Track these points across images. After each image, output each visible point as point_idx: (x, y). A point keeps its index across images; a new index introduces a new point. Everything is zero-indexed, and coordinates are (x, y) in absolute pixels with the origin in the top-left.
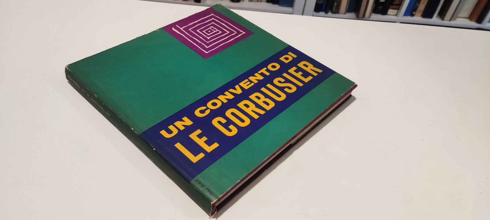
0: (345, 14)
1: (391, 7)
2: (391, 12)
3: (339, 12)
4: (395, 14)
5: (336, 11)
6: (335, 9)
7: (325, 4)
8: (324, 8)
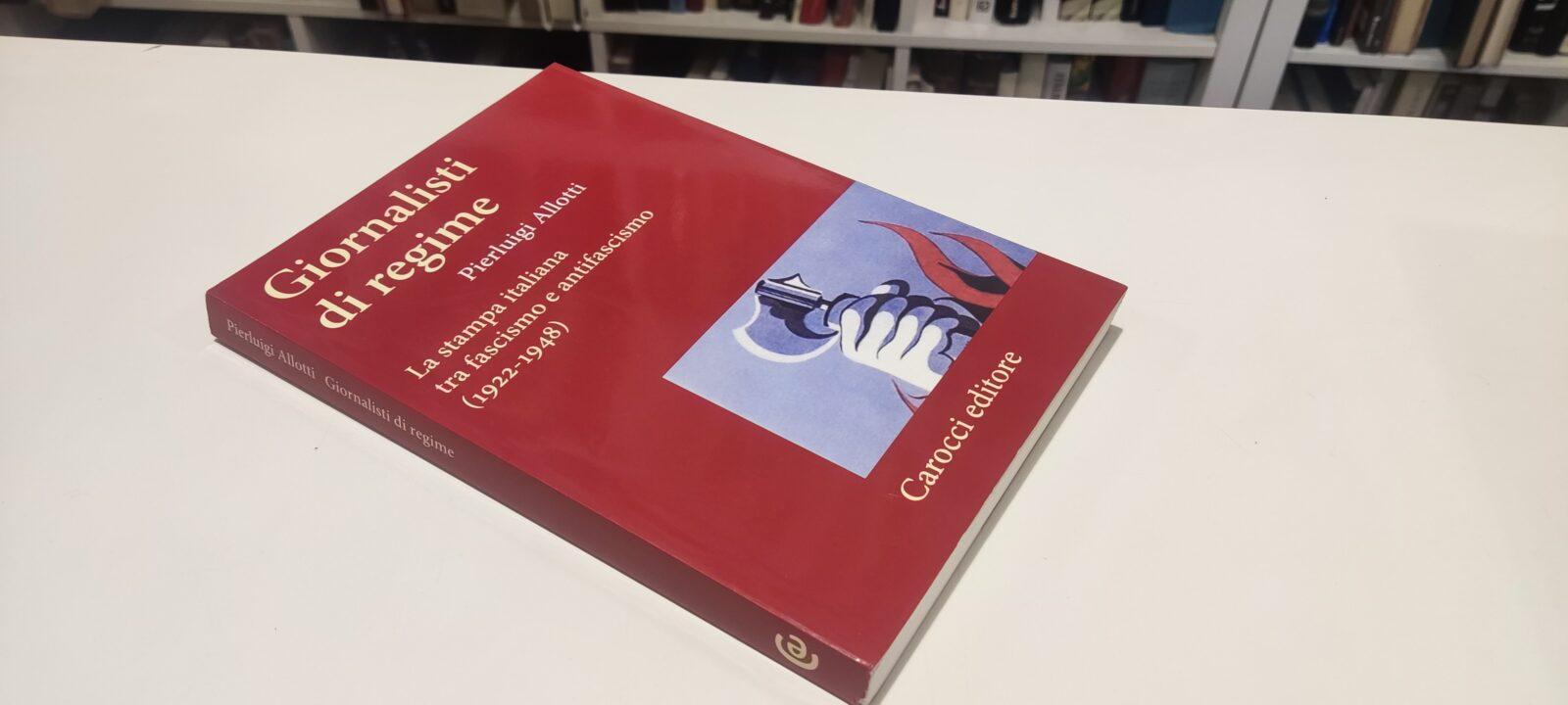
0: (1408, 53)
3: (1386, 45)
5: (1377, 42)
6: (1375, 37)
7: (1331, 17)
8: (1327, 27)
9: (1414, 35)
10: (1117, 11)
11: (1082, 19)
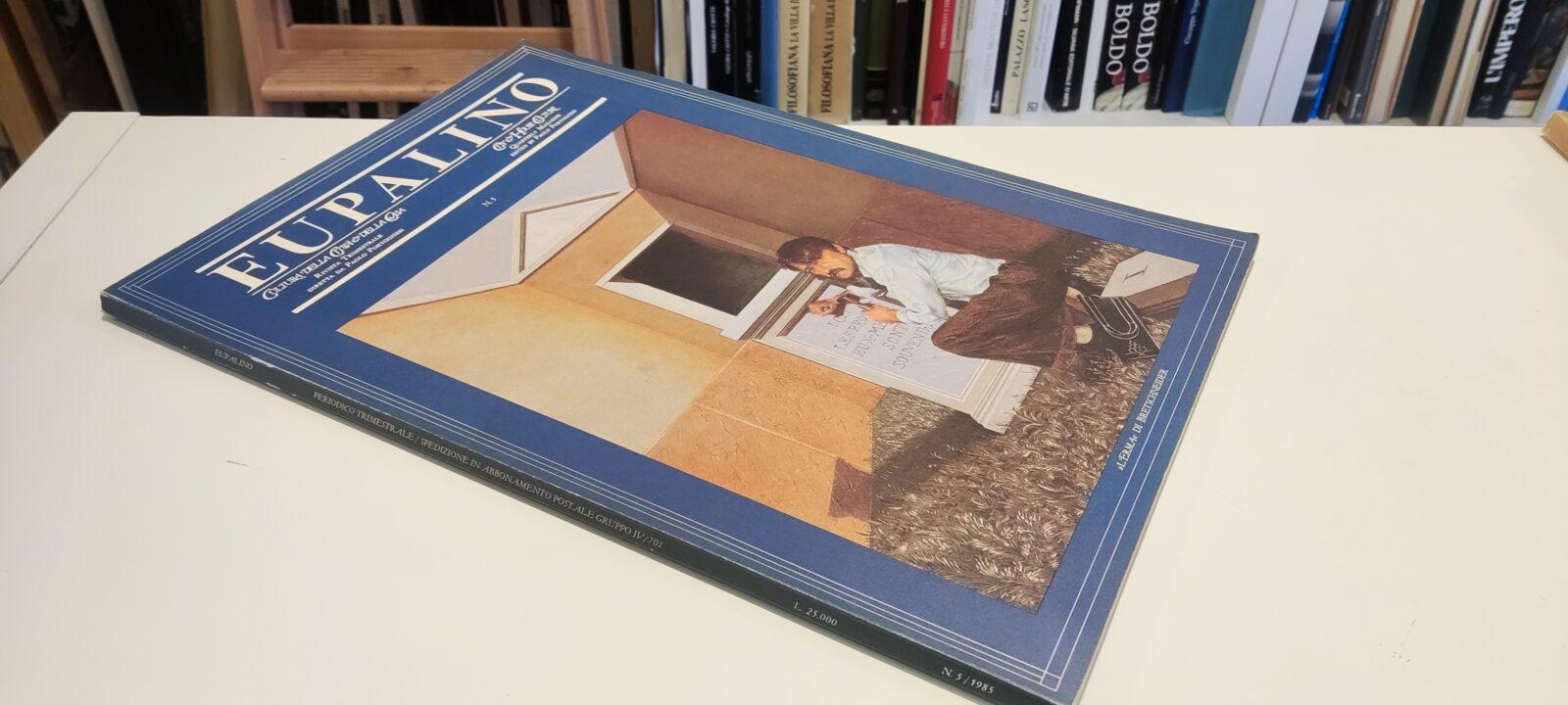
0: (1383, 124)
1: (1517, 93)
2: (1514, 107)
3: (1366, 118)
4: (1528, 113)
5: (1358, 115)
6: (1357, 112)
7: (1320, 97)
8: (1317, 106)
9: (1390, 106)
10: (1143, 100)
11: (1115, 110)
